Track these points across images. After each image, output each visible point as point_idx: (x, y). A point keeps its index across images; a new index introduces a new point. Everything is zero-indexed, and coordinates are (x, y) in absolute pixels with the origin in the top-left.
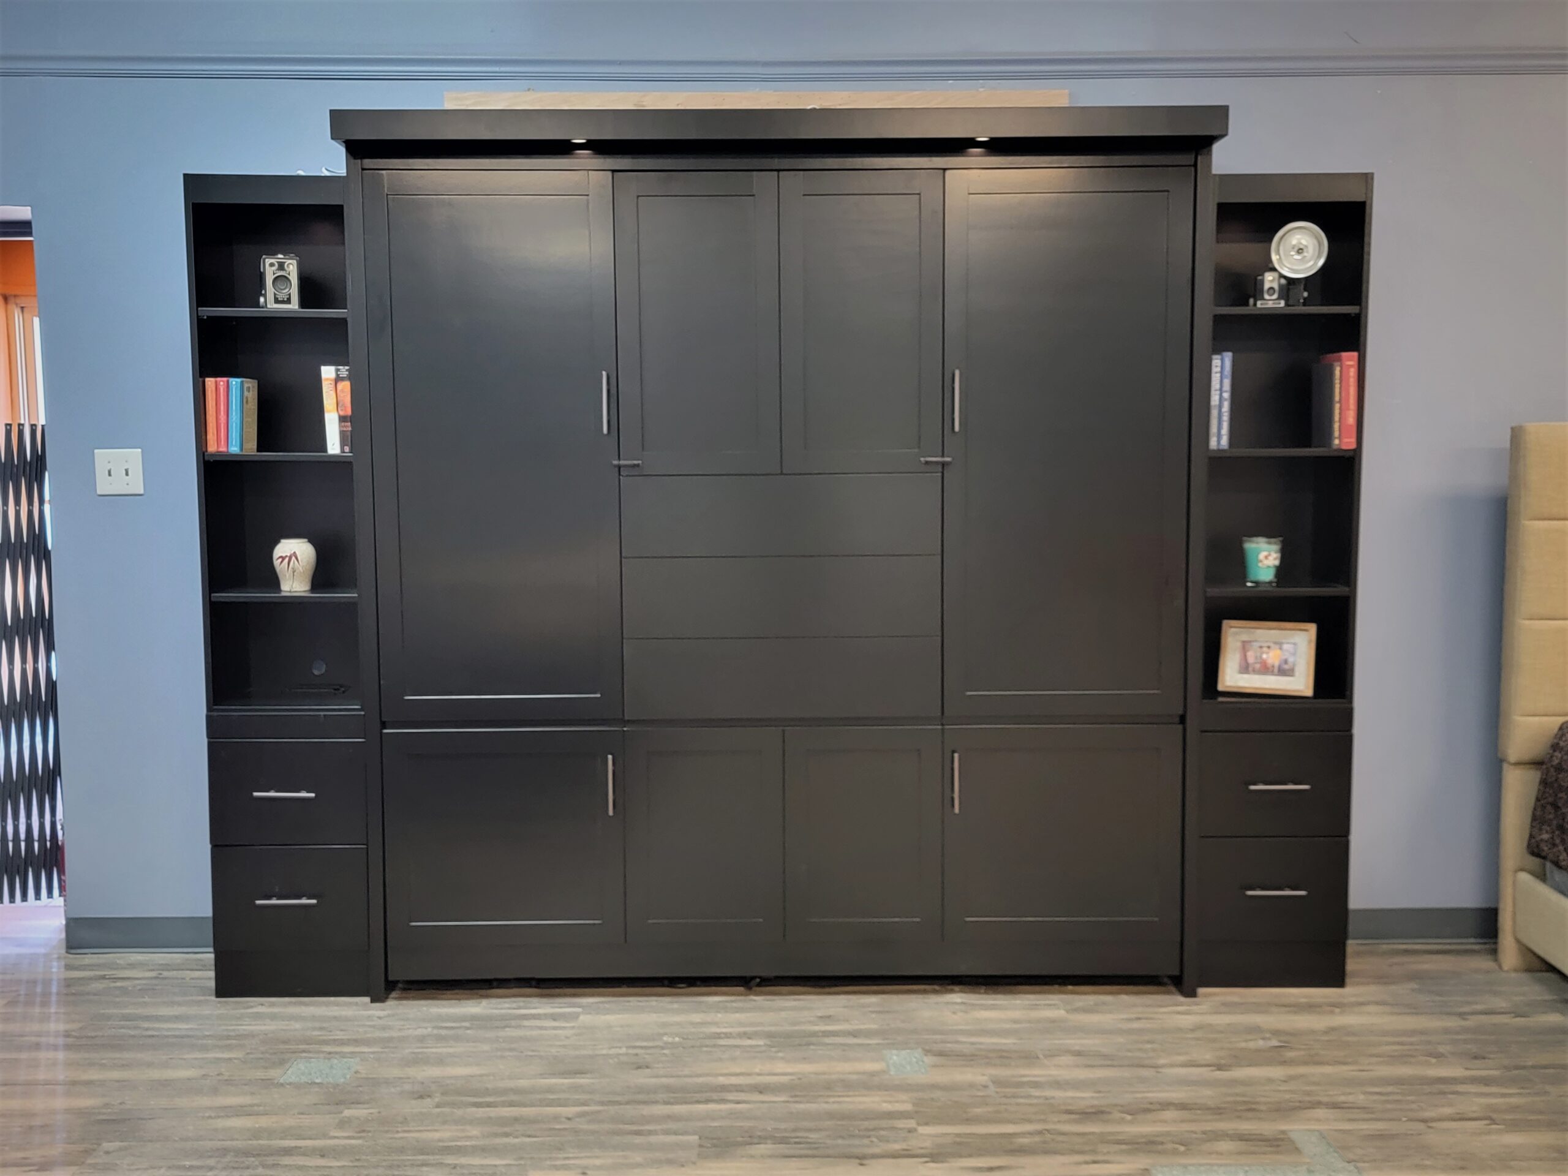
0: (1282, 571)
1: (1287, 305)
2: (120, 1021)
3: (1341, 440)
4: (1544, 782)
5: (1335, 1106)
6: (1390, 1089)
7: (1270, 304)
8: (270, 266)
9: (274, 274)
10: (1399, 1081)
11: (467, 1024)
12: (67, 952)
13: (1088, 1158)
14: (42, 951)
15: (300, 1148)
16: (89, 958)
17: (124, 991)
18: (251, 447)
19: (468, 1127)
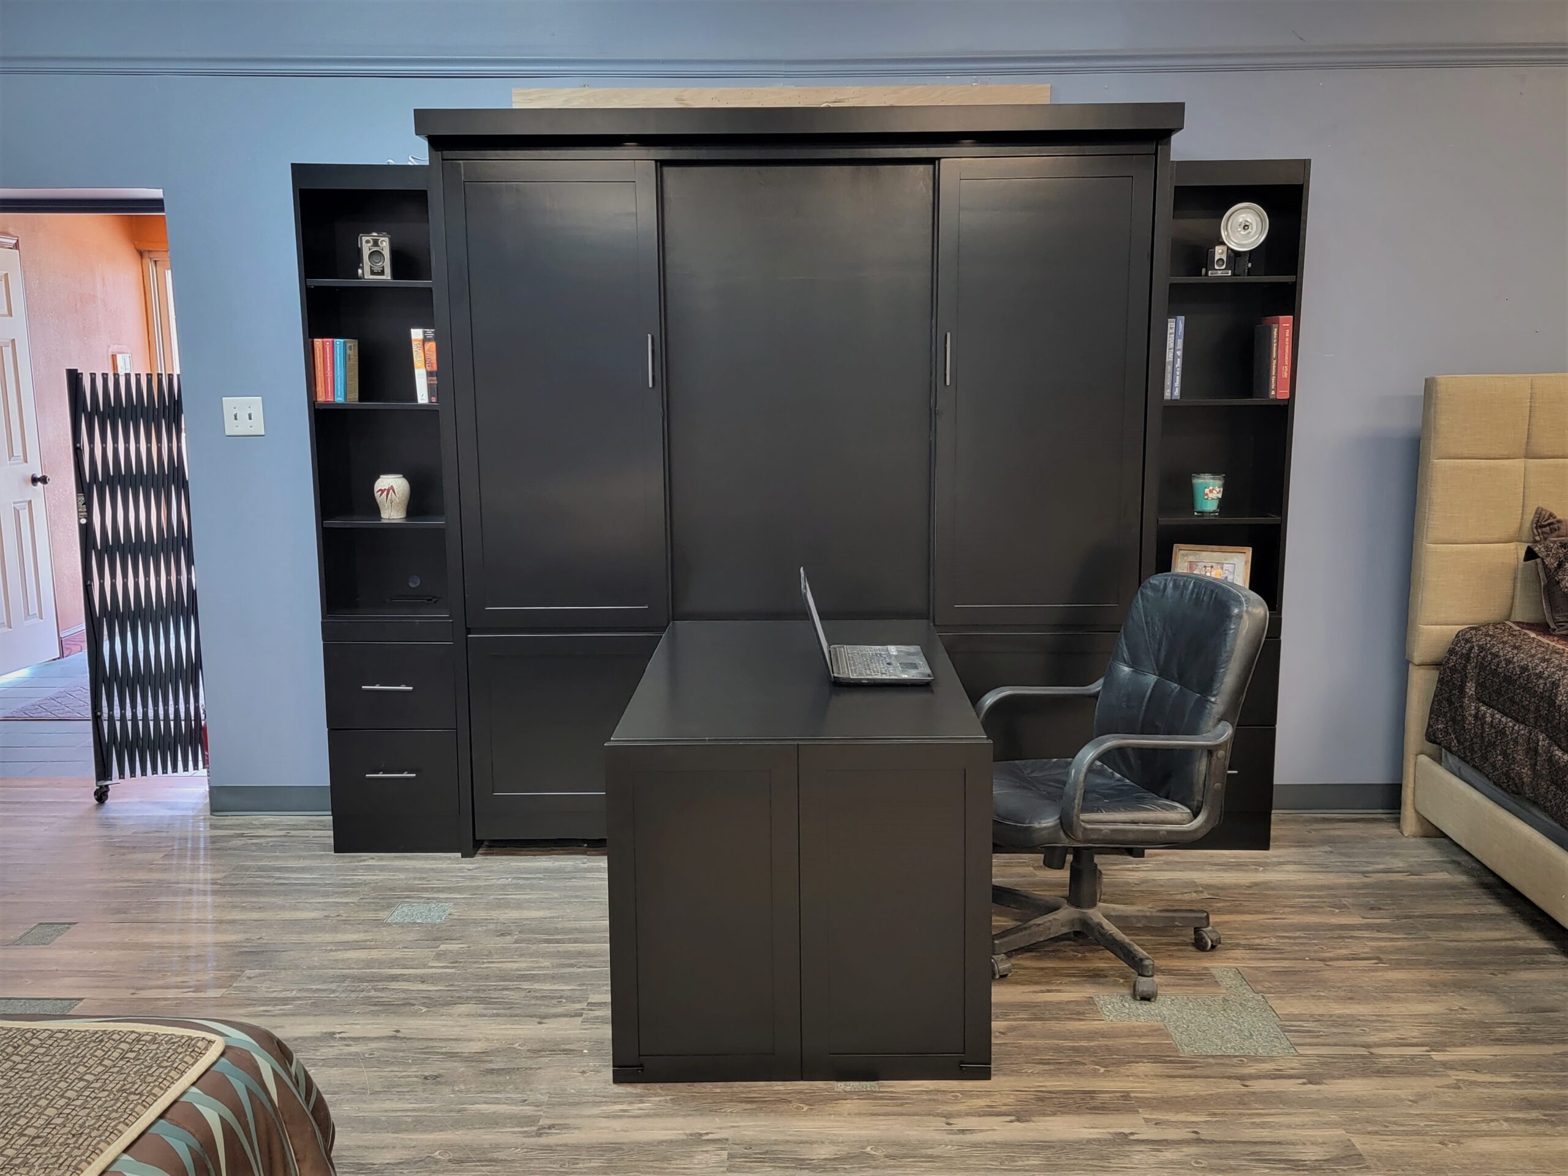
0: (1223, 503)
1: (1234, 274)
2: (256, 871)
3: (1278, 391)
4: (1441, 681)
5: (1251, 947)
6: (1298, 934)
7: (1219, 273)
8: (366, 244)
9: (370, 249)
10: (1305, 928)
11: (541, 876)
12: (211, 814)
13: (1044, 988)
14: (191, 813)
15: (405, 975)
16: (231, 819)
17: (260, 847)
18: (354, 396)
19: (541, 959)
